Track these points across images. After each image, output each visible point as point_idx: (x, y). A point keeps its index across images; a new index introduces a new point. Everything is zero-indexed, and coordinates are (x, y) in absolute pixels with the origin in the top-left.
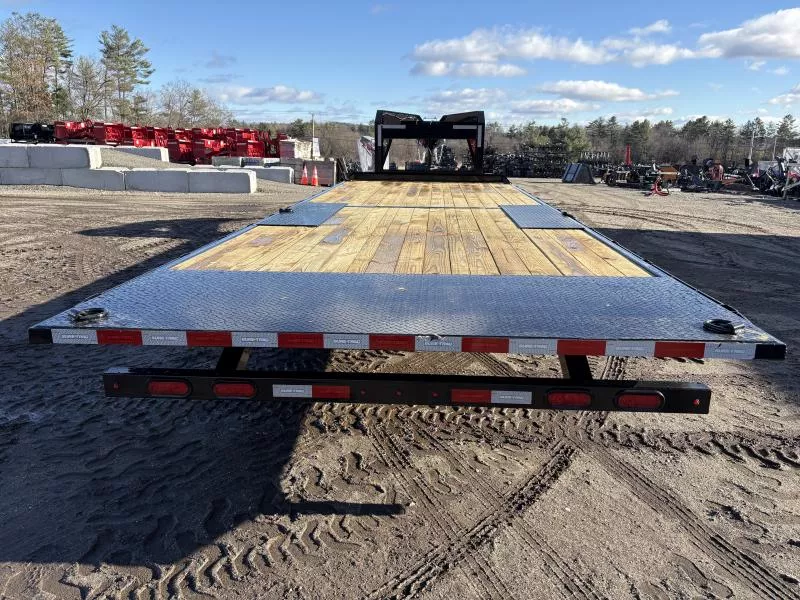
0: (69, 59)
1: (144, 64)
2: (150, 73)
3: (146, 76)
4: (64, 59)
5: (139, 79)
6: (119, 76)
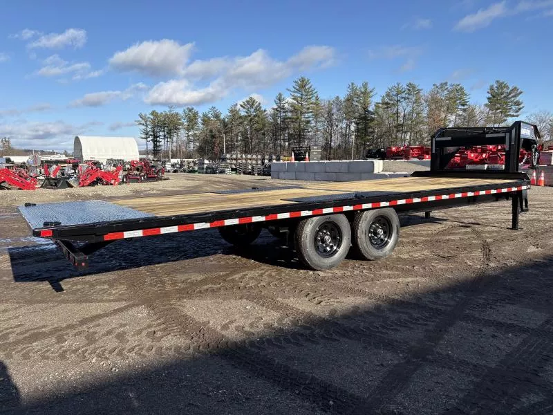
0: (465, 107)
1: (518, 103)
2: (520, 109)
3: (517, 112)
4: (463, 107)
5: (512, 113)
6: (495, 114)
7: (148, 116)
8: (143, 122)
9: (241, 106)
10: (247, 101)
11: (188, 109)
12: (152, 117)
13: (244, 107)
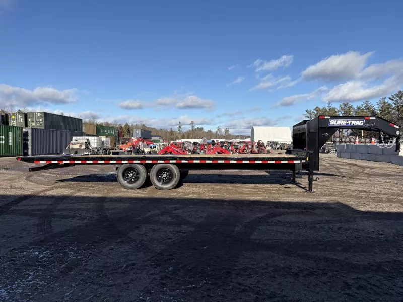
7: (313, 111)
8: (308, 115)
9: (390, 98)
10: (396, 94)
11: (343, 104)
12: (315, 112)
13: (392, 100)
